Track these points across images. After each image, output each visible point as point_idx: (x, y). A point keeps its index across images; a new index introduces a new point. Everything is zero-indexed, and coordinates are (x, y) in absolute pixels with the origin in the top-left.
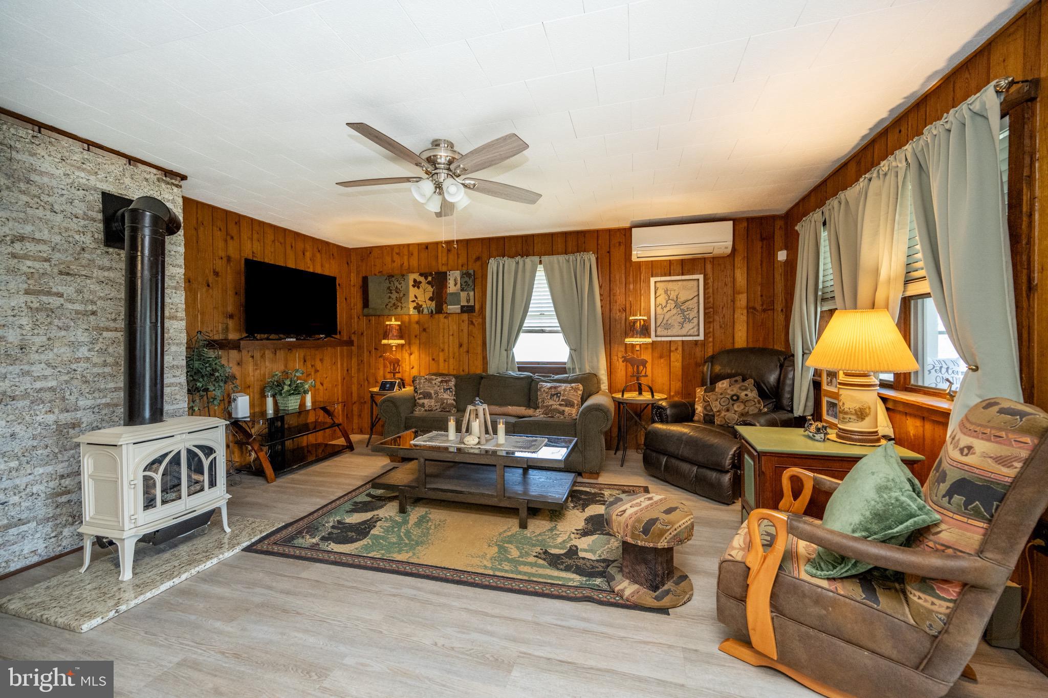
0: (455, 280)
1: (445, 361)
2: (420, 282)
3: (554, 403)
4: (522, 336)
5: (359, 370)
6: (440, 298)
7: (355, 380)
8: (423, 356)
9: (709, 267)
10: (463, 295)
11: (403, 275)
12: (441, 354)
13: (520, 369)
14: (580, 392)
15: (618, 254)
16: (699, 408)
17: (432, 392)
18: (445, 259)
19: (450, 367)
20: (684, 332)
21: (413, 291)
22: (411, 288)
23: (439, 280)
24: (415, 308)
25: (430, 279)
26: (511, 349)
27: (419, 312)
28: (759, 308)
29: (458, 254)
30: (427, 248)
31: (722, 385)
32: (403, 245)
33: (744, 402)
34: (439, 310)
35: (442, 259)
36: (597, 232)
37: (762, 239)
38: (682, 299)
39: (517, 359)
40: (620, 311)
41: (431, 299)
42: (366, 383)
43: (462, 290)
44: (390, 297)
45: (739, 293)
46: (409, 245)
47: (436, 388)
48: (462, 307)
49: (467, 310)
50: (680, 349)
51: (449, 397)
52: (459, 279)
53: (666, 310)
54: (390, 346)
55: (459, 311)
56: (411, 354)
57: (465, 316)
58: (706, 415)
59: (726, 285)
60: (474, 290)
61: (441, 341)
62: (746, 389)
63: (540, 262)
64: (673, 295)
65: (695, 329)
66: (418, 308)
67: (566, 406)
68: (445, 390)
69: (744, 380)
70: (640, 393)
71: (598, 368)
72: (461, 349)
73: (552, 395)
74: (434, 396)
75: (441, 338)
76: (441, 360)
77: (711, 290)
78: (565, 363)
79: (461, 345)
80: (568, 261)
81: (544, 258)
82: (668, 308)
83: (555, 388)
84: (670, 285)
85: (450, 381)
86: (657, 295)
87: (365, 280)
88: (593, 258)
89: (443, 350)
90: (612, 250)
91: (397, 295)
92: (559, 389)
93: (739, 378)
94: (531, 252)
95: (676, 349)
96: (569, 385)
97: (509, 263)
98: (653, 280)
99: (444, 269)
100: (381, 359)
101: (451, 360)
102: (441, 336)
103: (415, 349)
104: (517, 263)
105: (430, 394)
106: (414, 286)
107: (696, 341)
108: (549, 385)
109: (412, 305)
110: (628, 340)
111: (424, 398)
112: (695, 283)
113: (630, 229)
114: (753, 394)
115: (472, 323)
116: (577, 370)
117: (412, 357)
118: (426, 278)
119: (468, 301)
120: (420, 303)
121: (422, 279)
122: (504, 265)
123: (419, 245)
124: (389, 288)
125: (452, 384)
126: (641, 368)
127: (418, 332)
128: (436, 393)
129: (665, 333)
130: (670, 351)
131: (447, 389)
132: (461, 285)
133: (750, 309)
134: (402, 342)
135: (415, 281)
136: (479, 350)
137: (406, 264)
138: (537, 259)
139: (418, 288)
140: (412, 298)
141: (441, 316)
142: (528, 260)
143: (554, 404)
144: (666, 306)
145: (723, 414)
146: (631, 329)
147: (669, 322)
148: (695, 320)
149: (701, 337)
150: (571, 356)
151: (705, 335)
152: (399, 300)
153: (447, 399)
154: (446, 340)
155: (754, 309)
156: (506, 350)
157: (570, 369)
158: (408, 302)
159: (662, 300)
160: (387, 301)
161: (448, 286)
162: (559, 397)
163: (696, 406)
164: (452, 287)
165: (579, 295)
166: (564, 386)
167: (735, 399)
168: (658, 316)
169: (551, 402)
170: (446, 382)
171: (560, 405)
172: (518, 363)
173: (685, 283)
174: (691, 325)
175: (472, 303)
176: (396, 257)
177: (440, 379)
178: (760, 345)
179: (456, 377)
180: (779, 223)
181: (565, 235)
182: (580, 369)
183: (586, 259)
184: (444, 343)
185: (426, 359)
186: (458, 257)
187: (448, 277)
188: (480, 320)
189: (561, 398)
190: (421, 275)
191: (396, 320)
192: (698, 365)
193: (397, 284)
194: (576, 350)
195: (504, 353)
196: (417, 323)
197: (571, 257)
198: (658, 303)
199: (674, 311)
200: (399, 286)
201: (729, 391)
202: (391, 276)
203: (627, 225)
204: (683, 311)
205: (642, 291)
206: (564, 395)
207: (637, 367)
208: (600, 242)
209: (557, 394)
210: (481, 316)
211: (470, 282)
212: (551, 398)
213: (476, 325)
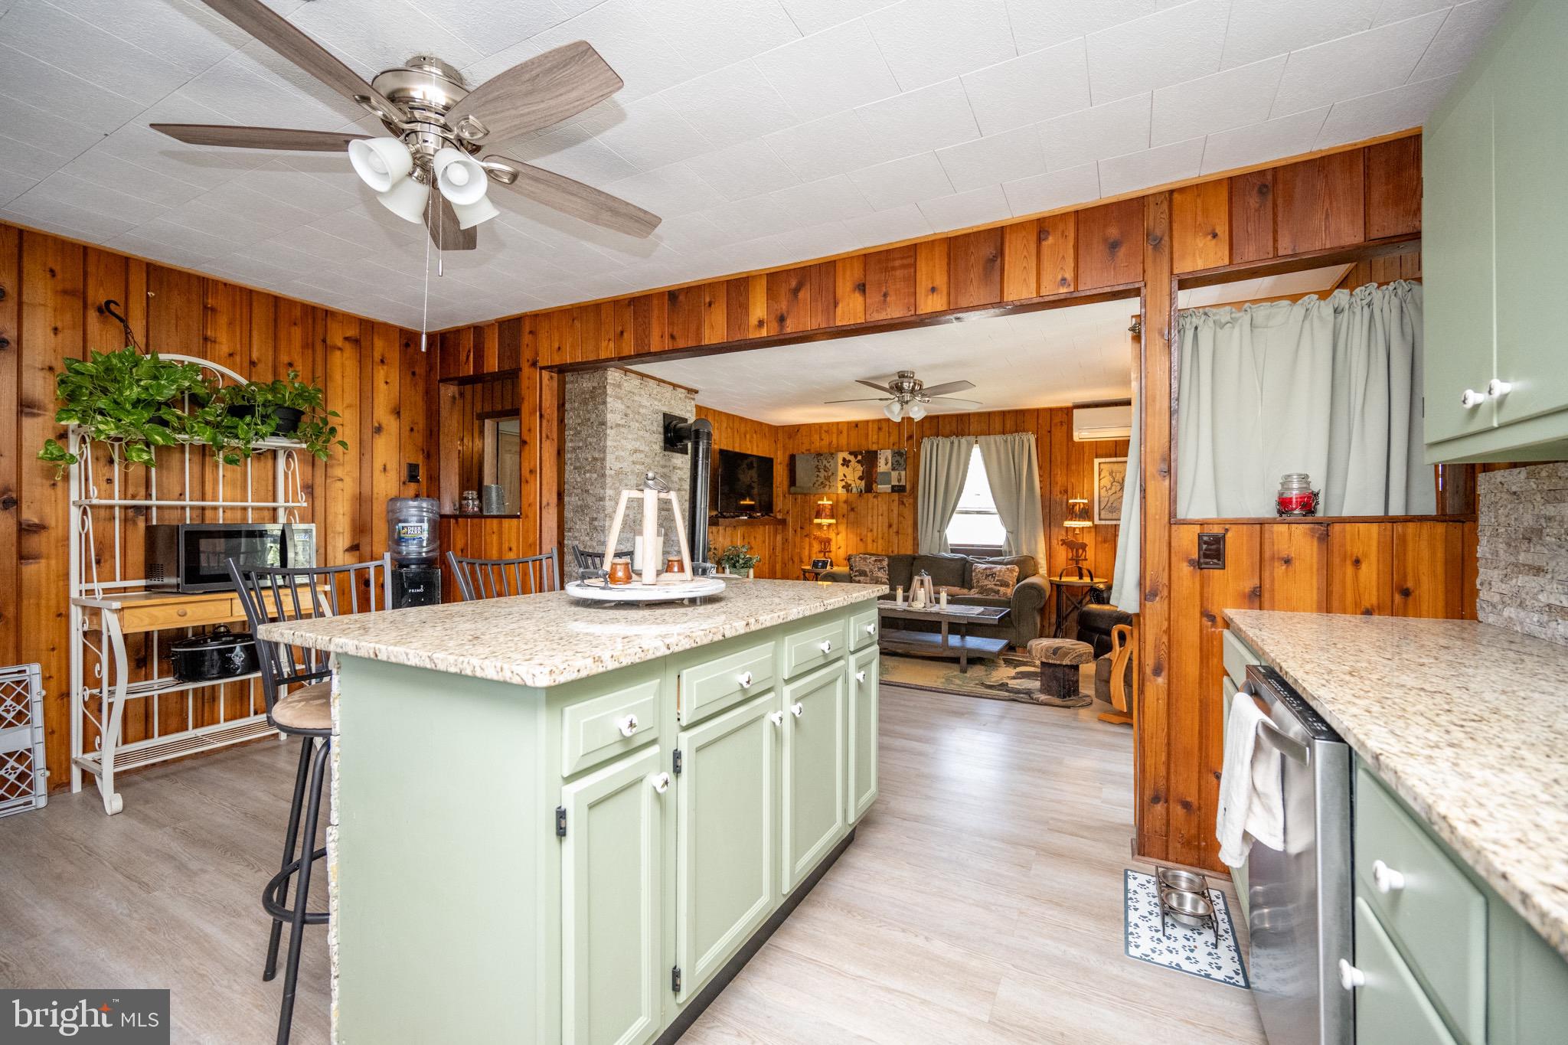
0: (886, 460)
1: (873, 541)
2: (850, 461)
4: (955, 516)
5: (783, 549)
6: (870, 478)
7: (779, 559)
8: (851, 536)
10: (894, 474)
11: (832, 454)
12: (869, 534)
13: (953, 551)
14: (1016, 574)
15: (1059, 434)
17: (868, 570)
18: (875, 437)
19: (879, 547)
21: (842, 470)
22: (840, 466)
23: (869, 459)
24: (843, 487)
25: (860, 457)
26: (944, 531)
27: (848, 491)
29: (889, 433)
30: (857, 426)
32: (833, 424)
34: (869, 489)
35: (873, 436)
36: (1038, 411)
39: (950, 541)
40: (1061, 493)
41: (861, 478)
42: (791, 563)
43: (893, 469)
44: (818, 476)
46: (838, 423)
47: (871, 566)
48: (893, 486)
49: (898, 489)
51: (882, 576)
52: (890, 458)
53: (1110, 492)
54: (820, 526)
55: (890, 490)
56: (838, 534)
57: (896, 496)
60: (905, 469)
61: (869, 522)
63: (976, 442)
64: (1119, 477)
66: (847, 487)
67: (1001, 585)
68: (879, 569)
70: (1079, 577)
71: (1036, 551)
72: (891, 530)
73: (987, 576)
74: (869, 574)
75: (870, 518)
76: (869, 541)
78: (1001, 547)
79: (890, 526)
80: (1006, 441)
81: (980, 438)
82: (1113, 491)
83: (990, 569)
84: (1116, 467)
85: (883, 560)
86: (1102, 476)
87: (792, 458)
88: (1033, 439)
89: (871, 531)
90: (1053, 429)
91: (826, 474)
92: (994, 570)
94: (967, 430)
96: (1004, 567)
97: (944, 443)
98: (1097, 461)
99: (874, 447)
100: (807, 539)
101: (880, 541)
102: (870, 515)
103: (842, 528)
104: (952, 443)
105: (866, 572)
106: (843, 465)
108: (984, 566)
109: (840, 484)
110: (1068, 524)
111: (860, 575)
113: (1071, 410)
115: (903, 503)
116: (1014, 553)
117: (839, 537)
118: (856, 457)
119: (899, 480)
120: (849, 482)
121: (851, 458)
122: (938, 445)
123: (849, 423)
124: (817, 467)
125: (885, 563)
126: (1080, 551)
127: (845, 511)
128: (871, 571)
129: (1110, 516)
131: (881, 568)
132: (892, 464)
134: (833, 521)
135: (844, 459)
136: (910, 531)
137: (835, 441)
138: (972, 438)
139: (848, 466)
140: (840, 476)
141: (870, 495)
142: (963, 440)
143: (990, 584)
144: (1110, 489)
146: (1072, 513)
147: (1114, 505)
150: (1007, 538)
152: (828, 478)
154: (875, 521)
156: (939, 531)
157: (1006, 552)
158: (836, 479)
159: (1106, 481)
160: (815, 479)
161: (879, 465)
162: (994, 577)
164: (883, 466)
165: (1017, 473)
166: (999, 567)
168: (1102, 499)
169: (986, 582)
170: (880, 561)
171: (995, 585)
172: (951, 545)
175: (903, 483)
176: (824, 435)
177: (873, 558)
179: (889, 557)
181: (1004, 414)
182: (1017, 552)
183: (1025, 440)
184: (872, 523)
185: (853, 539)
186: (889, 436)
187: (879, 456)
188: (911, 501)
189: (996, 578)
190: (851, 453)
191: (828, 500)
193: (825, 462)
194: (1013, 533)
195: (937, 534)
196: (846, 502)
197: (1009, 437)
198: (1102, 485)
199: (1120, 494)
200: (828, 465)
202: (819, 455)
203: (1070, 404)
205: (1086, 473)
206: (999, 576)
207: (1077, 551)
208: (1040, 421)
209: (992, 575)
210: (912, 496)
211: (902, 461)
212: (986, 579)
213: (907, 505)
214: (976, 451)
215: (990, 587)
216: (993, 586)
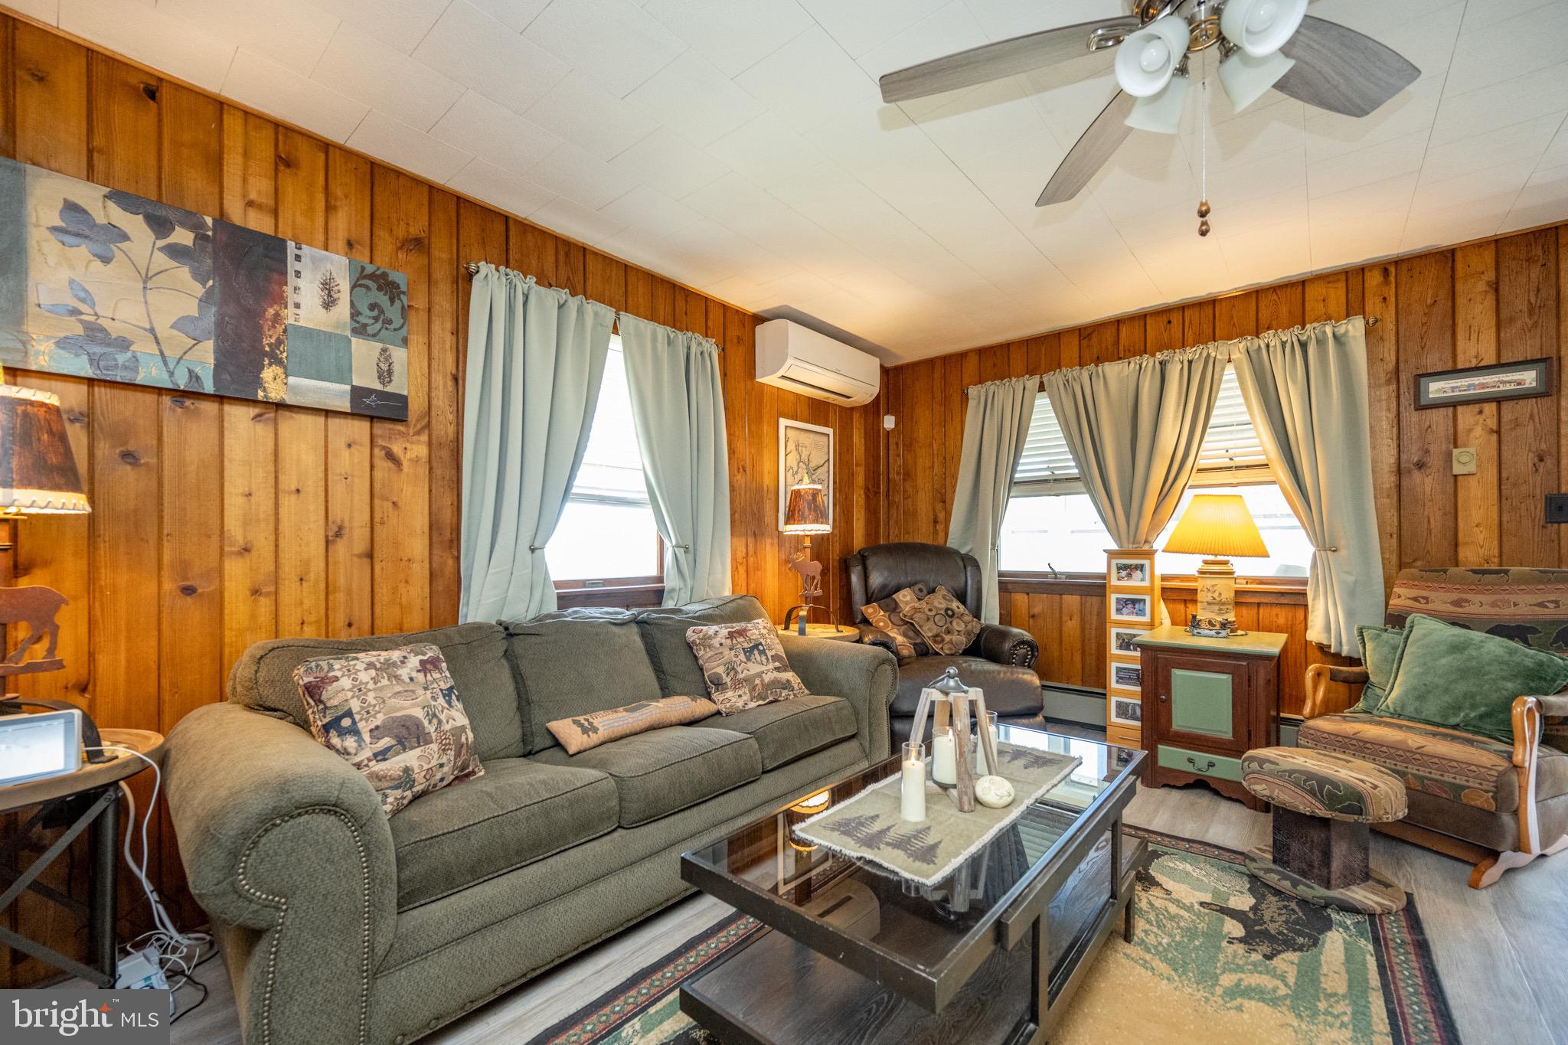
0: (326, 287)
3: (764, 668)
10: (364, 354)
12: (236, 565)
13: (564, 601)
15: (736, 358)
18: (261, 185)
21: (58, 259)
22: (43, 242)
25: (181, 237)
26: (541, 550)
28: (871, 489)
33: (961, 618)
35: (249, 180)
38: (813, 462)
39: (555, 575)
40: (739, 471)
41: (192, 328)
43: (360, 330)
45: (857, 465)
48: (358, 393)
49: (376, 406)
52: (344, 285)
55: (337, 405)
57: (360, 429)
59: (848, 449)
60: (407, 343)
63: (617, 327)
64: (805, 454)
68: (448, 697)
72: (339, 546)
74: (431, 730)
80: (673, 343)
81: (622, 319)
82: (799, 476)
83: (740, 633)
84: (803, 437)
86: (789, 448)
88: (715, 352)
92: (750, 635)
96: (757, 625)
98: (782, 423)
99: (254, 222)
104: (562, 307)
106: (68, 236)
107: (824, 535)
108: (720, 630)
112: (826, 439)
113: (759, 319)
115: (390, 455)
116: (687, 592)
119: (385, 375)
122: (526, 298)
125: (445, 669)
128: (432, 713)
132: (355, 314)
138: (608, 312)
140: (52, 290)
142: (589, 308)
144: (797, 472)
148: (826, 500)
149: (830, 528)
151: (834, 523)
154: (264, 509)
156: (533, 549)
157: (672, 591)
159: (792, 459)
161: (291, 297)
162: (764, 652)
164: (309, 308)
166: (751, 627)
167: (951, 613)
170: (435, 664)
172: (558, 585)
173: (815, 437)
175: (399, 388)
177: (414, 660)
183: (705, 351)
185: (138, 590)
187: (292, 265)
189: (768, 654)
195: (521, 559)
197: (680, 337)
198: (788, 464)
203: (752, 308)
205: (766, 441)
206: (768, 646)
209: (756, 646)
210: (424, 438)
211: (393, 312)
212: (748, 659)
213: (405, 463)
215: (767, 678)
216: (776, 674)
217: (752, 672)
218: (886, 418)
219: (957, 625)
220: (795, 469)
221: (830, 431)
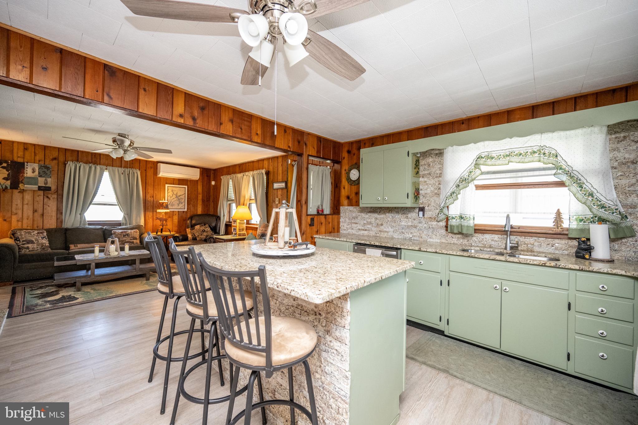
0: (33, 170)
4: (91, 206)
6: (15, 179)
9: (189, 183)
10: (41, 180)
14: (138, 233)
15: (150, 172)
16: (190, 236)
17: (34, 239)
18: (21, 153)
20: (179, 207)
23: (15, 167)
25: (4, 165)
26: (84, 214)
28: (206, 200)
29: (35, 152)
31: (197, 227)
33: (207, 232)
34: (14, 186)
35: (18, 153)
36: (140, 161)
37: (207, 176)
38: (179, 194)
39: (89, 219)
40: (150, 197)
41: (6, 179)
43: (40, 176)
45: (199, 194)
47: (35, 237)
48: (40, 187)
49: (44, 189)
50: (177, 214)
51: (45, 242)
52: (37, 169)
53: (172, 198)
55: (36, 189)
57: (41, 193)
58: (193, 238)
59: (195, 191)
60: (51, 177)
61: (14, 208)
62: (207, 228)
63: (106, 169)
64: (175, 193)
65: (184, 207)
67: (134, 239)
68: (43, 238)
69: (205, 225)
70: (161, 233)
71: (140, 222)
73: (124, 236)
74: (35, 242)
77: (190, 192)
78: (120, 221)
79: (35, 211)
80: (124, 171)
81: (108, 167)
82: (173, 198)
83: (125, 232)
84: (174, 189)
85: (44, 232)
86: (169, 192)
88: (139, 172)
90: (147, 170)
92: (127, 233)
93: (203, 224)
94: (98, 162)
95: (176, 214)
96: (132, 230)
97: (84, 166)
98: (167, 185)
99: (20, 160)
104: (90, 168)
105: (32, 240)
107: (184, 212)
108: (120, 231)
110: (159, 211)
112: (184, 189)
114: (209, 229)
115: (47, 197)
116: (128, 224)
119: (46, 183)
122: (79, 167)
125: (45, 234)
126: (164, 222)
128: (37, 240)
129: (171, 207)
130: (173, 215)
131: (44, 237)
132: (39, 173)
133: (203, 201)
138: (104, 167)
142: (98, 167)
144: (172, 197)
145: (200, 236)
146: (159, 206)
147: (173, 203)
148: (184, 203)
149: (186, 210)
150: (124, 217)
151: (187, 209)
153: (45, 243)
154: (20, 207)
155: (204, 200)
156: (80, 214)
157: (123, 223)
159: (170, 194)
161: (26, 172)
162: (129, 236)
163: (188, 235)
164: (30, 173)
165: (131, 189)
166: (129, 231)
167: (203, 231)
168: (168, 201)
170: (41, 233)
173: (180, 188)
174: (182, 205)
175: (49, 185)
177: (36, 232)
178: (206, 213)
179: (45, 230)
180: (212, 172)
182: (132, 223)
183: (135, 172)
186: (35, 155)
187: (26, 167)
189: (130, 236)
192: (185, 220)
194: (128, 214)
195: (79, 216)
197: (126, 170)
198: (169, 195)
199: (176, 199)
201: (201, 229)
203: (156, 161)
204: (179, 199)
205: (161, 190)
206: (131, 235)
207: (163, 221)
208: (141, 165)
209: (127, 235)
210: (56, 194)
211: (48, 172)
212: (124, 237)
213: (51, 199)
214: (106, 175)
215: (128, 240)
216: (130, 240)
217: (124, 239)
218: (212, 182)
219: (205, 234)
220: (171, 196)
221: (186, 187)
